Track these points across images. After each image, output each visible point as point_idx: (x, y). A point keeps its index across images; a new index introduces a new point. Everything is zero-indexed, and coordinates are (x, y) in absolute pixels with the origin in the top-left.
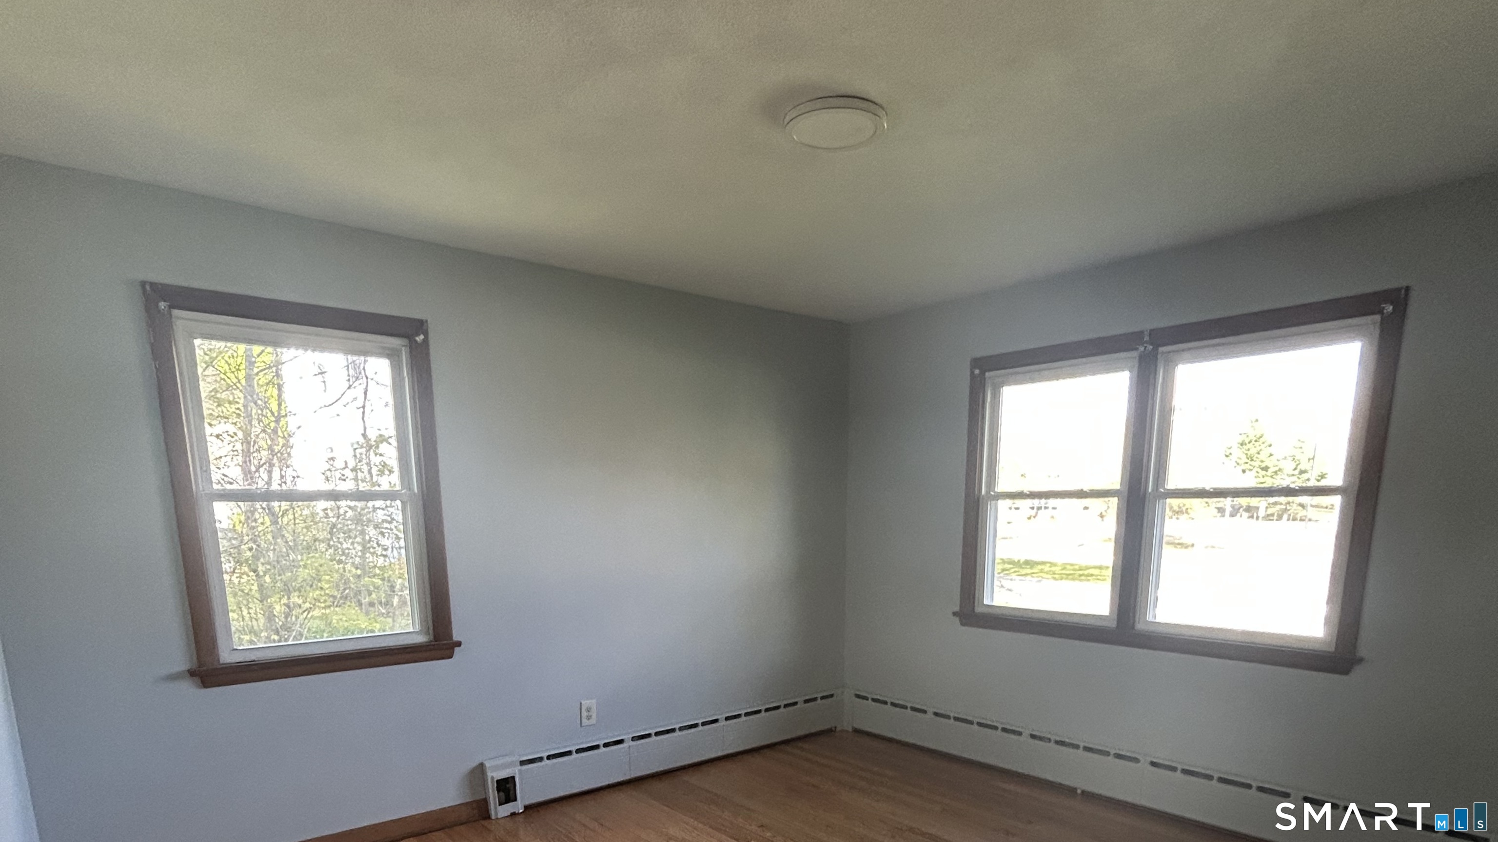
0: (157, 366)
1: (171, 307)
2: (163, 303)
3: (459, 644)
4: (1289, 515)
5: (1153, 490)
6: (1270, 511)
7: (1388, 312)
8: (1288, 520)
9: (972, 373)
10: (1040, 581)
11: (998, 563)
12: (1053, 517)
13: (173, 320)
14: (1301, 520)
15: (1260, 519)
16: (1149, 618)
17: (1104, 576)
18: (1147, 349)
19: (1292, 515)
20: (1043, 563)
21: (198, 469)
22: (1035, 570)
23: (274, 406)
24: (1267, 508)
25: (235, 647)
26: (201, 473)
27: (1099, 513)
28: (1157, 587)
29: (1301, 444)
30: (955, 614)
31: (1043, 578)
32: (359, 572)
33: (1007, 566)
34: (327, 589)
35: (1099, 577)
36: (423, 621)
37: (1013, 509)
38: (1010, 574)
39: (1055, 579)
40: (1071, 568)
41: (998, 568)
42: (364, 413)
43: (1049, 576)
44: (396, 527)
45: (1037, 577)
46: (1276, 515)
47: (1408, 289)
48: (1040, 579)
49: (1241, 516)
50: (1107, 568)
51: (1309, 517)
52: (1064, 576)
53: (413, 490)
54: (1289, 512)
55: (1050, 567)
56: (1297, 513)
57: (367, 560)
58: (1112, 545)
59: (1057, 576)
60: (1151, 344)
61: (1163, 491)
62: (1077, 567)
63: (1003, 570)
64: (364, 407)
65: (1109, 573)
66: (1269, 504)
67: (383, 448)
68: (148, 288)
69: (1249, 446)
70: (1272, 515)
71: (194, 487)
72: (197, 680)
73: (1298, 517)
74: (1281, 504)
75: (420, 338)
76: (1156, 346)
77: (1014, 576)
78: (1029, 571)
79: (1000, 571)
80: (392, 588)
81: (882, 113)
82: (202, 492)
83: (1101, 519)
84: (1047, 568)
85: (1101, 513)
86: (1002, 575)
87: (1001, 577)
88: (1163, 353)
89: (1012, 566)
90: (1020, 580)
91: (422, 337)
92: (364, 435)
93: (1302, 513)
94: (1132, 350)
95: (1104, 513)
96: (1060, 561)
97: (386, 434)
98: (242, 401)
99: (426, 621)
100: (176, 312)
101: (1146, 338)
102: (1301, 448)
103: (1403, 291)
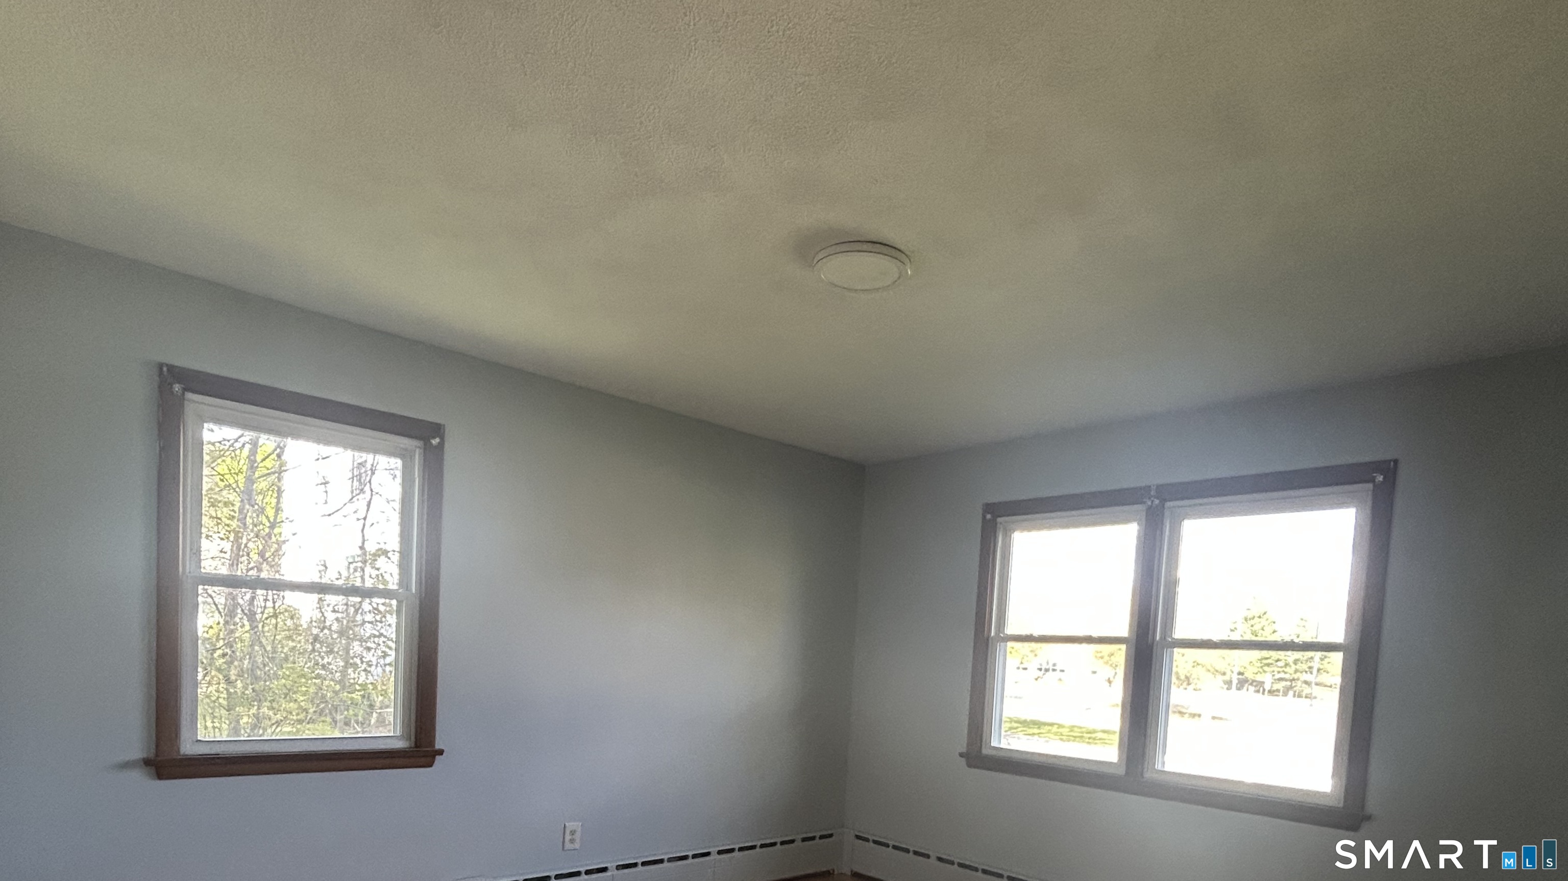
0: (161, 445)
1: (185, 390)
2: (177, 385)
3: (441, 752)
4: (1295, 692)
5: (1161, 638)
6: (1275, 687)
7: (1379, 481)
8: (1294, 696)
9: (984, 517)
10: (1047, 741)
11: (1006, 722)
12: (1060, 680)
13: (186, 402)
14: (1306, 697)
15: (1266, 692)
16: (1158, 766)
17: (1112, 740)
18: (1154, 503)
19: (1297, 691)
20: (1052, 725)
21: (188, 549)
22: (1042, 731)
23: (271, 512)
24: (1273, 683)
25: (199, 739)
26: (190, 554)
27: (1107, 679)
28: (1164, 753)
29: (1303, 623)
30: (961, 755)
31: (1049, 738)
32: (338, 687)
33: (1016, 725)
34: (302, 701)
35: (1106, 741)
36: (406, 724)
37: (1021, 669)
38: (1017, 732)
39: (1061, 739)
40: (1079, 730)
41: (1005, 726)
42: (364, 525)
43: (1057, 737)
44: (384, 642)
45: (1045, 737)
46: (1281, 691)
47: (1396, 462)
48: (1047, 739)
49: (1248, 690)
50: (1115, 732)
51: (1314, 695)
52: (1073, 738)
53: (411, 590)
54: (1295, 689)
55: (1058, 728)
56: (1302, 691)
57: (349, 677)
58: (1118, 711)
59: (1064, 738)
60: (1158, 498)
61: (1170, 640)
62: (1084, 730)
63: (1011, 728)
64: (365, 519)
65: (1116, 738)
66: (1275, 680)
67: (381, 562)
68: (165, 369)
69: (1252, 622)
70: (1278, 691)
71: (181, 569)
72: (153, 770)
73: (1304, 694)
74: (1286, 680)
75: (435, 442)
76: (1163, 501)
77: (1021, 735)
78: (1036, 731)
79: (1007, 729)
80: (371, 706)
81: (906, 261)
82: (189, 575)
83: (1109, 684)
84: (1055, 729)
85: (1109, 679)
86: (1009, 733)
87: (1008, 735)
88: (1169, 508)
89: (1019, 725)
90: (1028, 739)
91: (438, 440)
92: (362, 548)
93: (1307, 690)
94: (1141, 503)
95: (1111, 679)
96: (1067, 723)
97: (388, 547)
98: (238, 505)
99: (409, 725)
100: (189, 395)
101: (1152, 493)
102: (1304, 626)
103: (1392, 463)
